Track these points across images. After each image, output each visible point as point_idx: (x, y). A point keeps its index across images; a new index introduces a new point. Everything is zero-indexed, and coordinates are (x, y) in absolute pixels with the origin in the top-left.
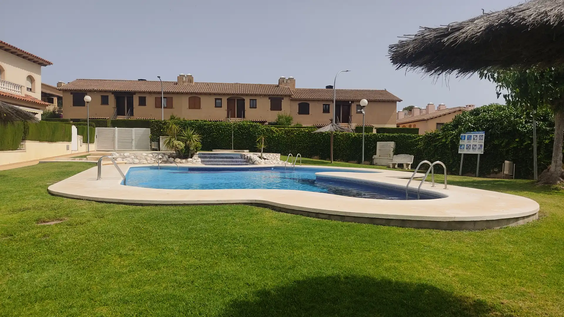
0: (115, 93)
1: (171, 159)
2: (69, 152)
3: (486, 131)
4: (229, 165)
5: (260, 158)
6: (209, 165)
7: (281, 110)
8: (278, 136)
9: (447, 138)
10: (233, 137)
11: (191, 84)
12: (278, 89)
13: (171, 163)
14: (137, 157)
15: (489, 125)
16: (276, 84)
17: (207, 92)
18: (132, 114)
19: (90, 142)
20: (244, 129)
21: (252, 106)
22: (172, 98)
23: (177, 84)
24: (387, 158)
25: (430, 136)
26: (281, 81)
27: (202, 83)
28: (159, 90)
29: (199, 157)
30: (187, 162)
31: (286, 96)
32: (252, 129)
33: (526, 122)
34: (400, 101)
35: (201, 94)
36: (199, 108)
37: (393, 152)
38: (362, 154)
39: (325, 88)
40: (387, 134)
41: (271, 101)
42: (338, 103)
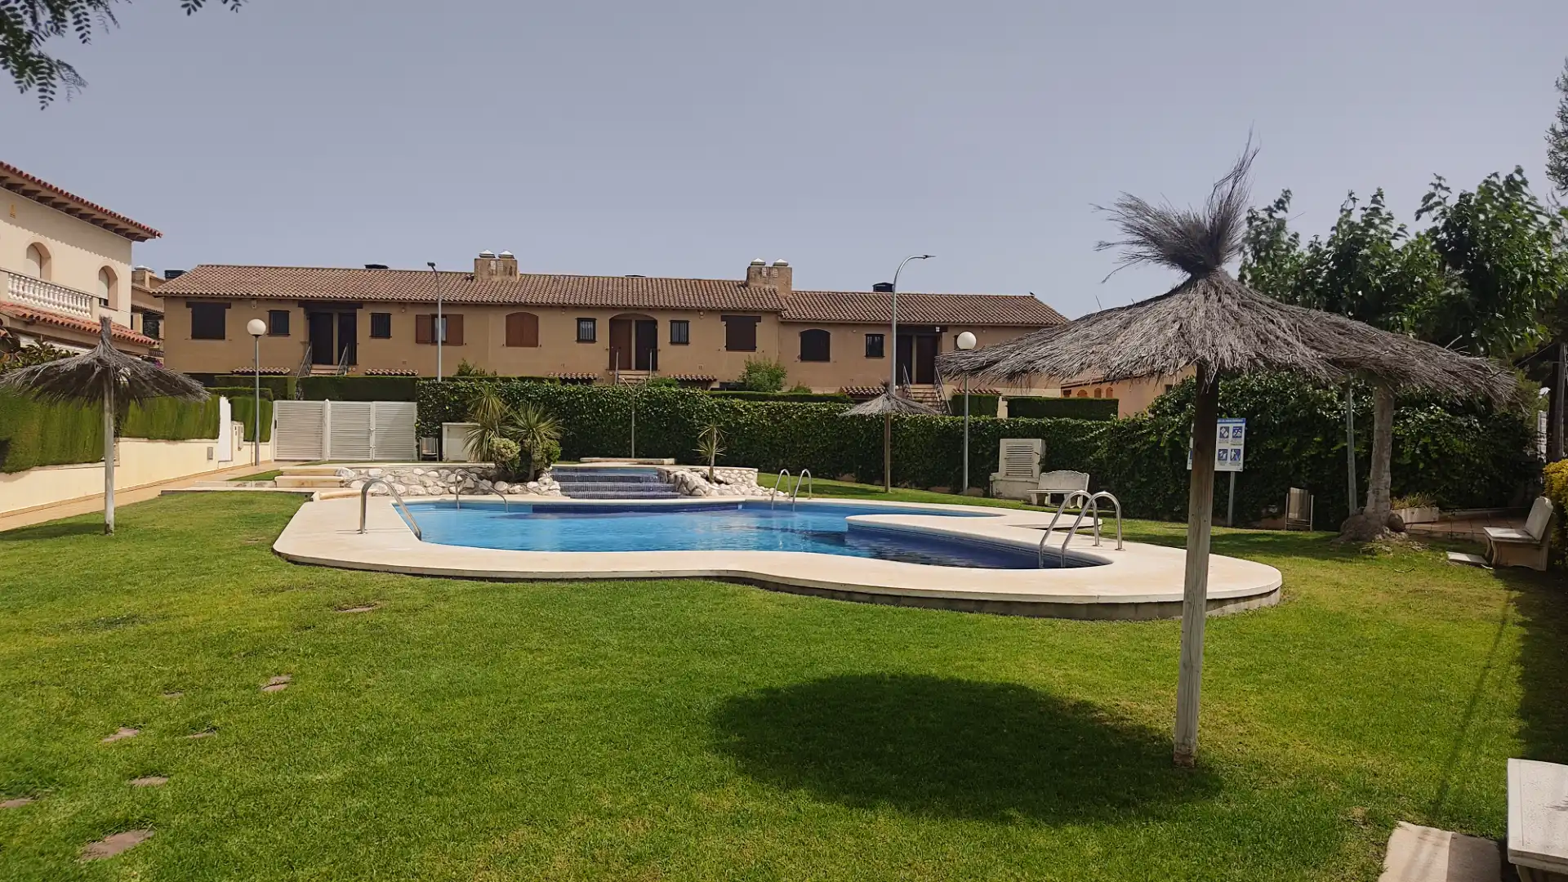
0: (304, 303)
1: (488, 484)
2: (212, 466)
3: (1248, 416)
4: (628, 498)
5: (707, 479)
6: (583, 497)
7: (753, 349)
8: (752, 423)
9: (1160, 434)
10: (633, 425)
11: (512, 279)
12: (746, 291)
13: (486, 493)
14: (402, 479)
15: (1255, 403)
16: (739, 280)
17: (555, 301)
18: (352, 361)
19: (260, 438)
20: (661, 404)
21: (676, 339)
22: (462, 316)
23: (472, 279)
24: (1024, 480)
25: (1122, 428)
26: (755, 270)
27: (540, 276)
28: (426, 295)
29: (555, 478)
30: (525, 492)
31: (768, 312)
32: (683, 405)
35: (540, 306)
36: (534, 343)
37: (1039, 464)
38: (962, 470)
39: (871, 290)
40: (1025, 420)
41: (726, 325)
42: (906, 332)
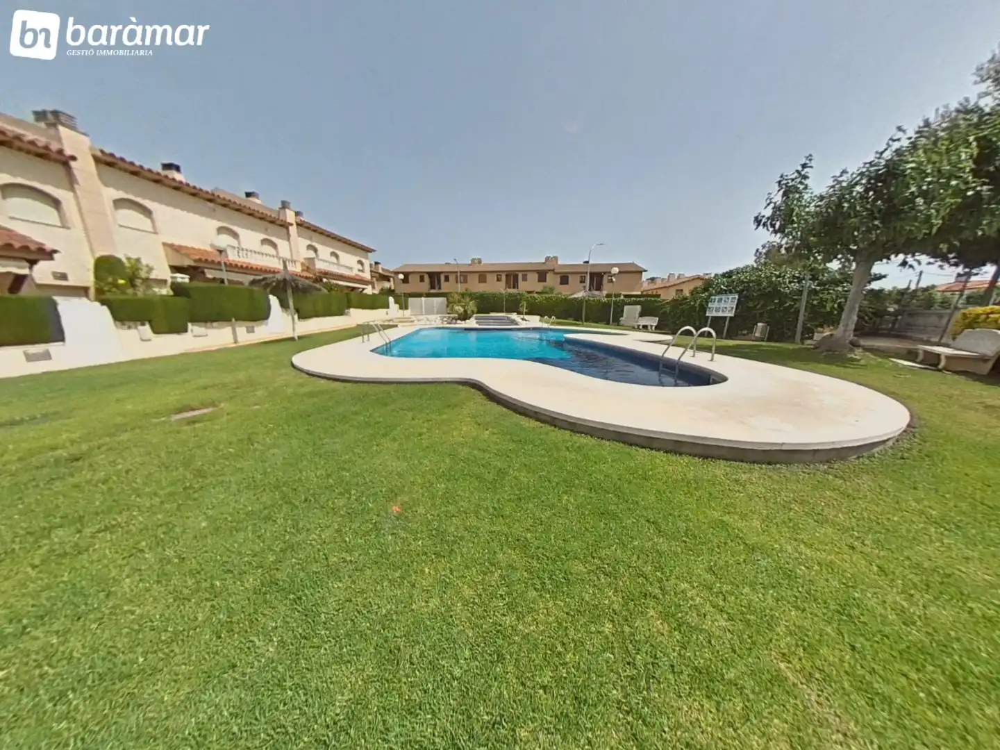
0: (428, 273)
1: (454, 321)
2: (386, 316)
3: (740, 293)
5: (522, 319)
6: (483, 325)
7: (546, 282)
8: (540, 302)
9: (695, 301)
10: (505, 303)
11: (481, 265)
12: (545, 265)
13: (454, 324)
14: (429, 320)
15: (744, 287)
16: (543, 262)
17: (491, 270)
18: (440, 288)
19: (405, 309)
20: (515, 297)
21: (524, 280)
22: (466, 275)
23: (470, 265)
24: (633, 320)
26: (547, 259)
27: (488, 264)
28: (456, 270)
29: (475, 319)
30: (465, 324)
31: (551, 271)
32: (521, 297)
33: (790, 282)
34: (645, 271)
35: (487, 272)
36: (484, 282)
37: (639, 314)
38: (610, 317)
39: (582, 263)
40: (634, 299)
41: (538, 275)
42: (592, 275)
